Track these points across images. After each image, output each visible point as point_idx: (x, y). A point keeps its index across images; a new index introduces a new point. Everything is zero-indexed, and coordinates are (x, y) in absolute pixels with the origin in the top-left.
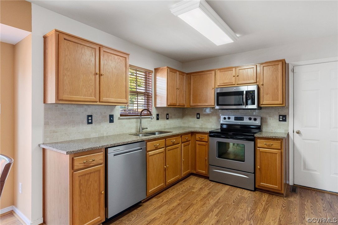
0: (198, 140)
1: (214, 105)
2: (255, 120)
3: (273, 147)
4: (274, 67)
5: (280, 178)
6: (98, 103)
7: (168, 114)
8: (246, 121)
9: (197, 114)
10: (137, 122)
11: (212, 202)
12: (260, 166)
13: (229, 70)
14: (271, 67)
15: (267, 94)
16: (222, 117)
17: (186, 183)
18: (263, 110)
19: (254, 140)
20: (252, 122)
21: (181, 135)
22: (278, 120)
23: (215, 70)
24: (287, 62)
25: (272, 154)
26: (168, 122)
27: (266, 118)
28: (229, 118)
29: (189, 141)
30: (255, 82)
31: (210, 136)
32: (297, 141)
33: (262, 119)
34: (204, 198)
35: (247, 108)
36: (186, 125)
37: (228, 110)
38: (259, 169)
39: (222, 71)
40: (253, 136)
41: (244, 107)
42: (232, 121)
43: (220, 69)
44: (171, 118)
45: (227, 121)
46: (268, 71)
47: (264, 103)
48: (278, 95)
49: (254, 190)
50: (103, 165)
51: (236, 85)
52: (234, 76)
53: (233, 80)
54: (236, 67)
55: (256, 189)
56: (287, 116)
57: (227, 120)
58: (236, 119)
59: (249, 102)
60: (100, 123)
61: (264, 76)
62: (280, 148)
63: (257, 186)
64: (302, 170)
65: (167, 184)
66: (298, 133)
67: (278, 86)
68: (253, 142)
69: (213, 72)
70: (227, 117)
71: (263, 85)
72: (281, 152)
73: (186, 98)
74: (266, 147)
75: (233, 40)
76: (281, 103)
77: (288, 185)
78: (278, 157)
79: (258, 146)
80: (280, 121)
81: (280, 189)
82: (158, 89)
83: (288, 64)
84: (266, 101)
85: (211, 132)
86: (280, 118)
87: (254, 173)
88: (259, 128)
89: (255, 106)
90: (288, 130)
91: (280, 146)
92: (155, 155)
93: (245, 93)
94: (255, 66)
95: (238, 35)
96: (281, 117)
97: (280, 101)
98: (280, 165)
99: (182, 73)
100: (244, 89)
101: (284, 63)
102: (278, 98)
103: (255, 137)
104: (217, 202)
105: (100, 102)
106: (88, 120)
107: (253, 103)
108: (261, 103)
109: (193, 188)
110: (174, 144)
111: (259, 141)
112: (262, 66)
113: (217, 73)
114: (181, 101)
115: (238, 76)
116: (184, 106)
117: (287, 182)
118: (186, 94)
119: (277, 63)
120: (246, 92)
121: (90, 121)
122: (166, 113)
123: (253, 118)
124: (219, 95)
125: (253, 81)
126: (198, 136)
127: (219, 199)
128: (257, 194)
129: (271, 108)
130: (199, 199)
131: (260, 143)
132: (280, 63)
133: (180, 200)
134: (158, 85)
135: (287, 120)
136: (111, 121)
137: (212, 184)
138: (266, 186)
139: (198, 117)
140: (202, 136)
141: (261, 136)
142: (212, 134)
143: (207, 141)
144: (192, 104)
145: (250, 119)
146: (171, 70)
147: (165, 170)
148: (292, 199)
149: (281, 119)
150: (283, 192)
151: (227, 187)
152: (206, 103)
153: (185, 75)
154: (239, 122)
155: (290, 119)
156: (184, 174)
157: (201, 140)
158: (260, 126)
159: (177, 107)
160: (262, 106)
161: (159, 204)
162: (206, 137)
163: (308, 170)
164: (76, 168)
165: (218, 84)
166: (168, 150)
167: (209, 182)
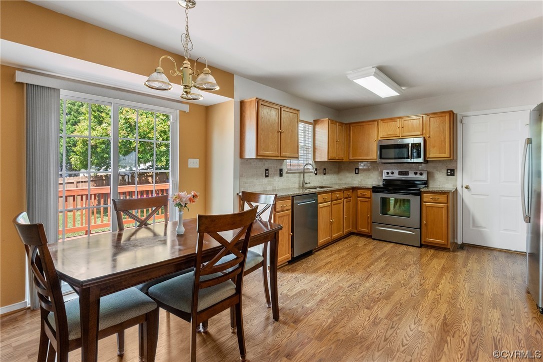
0: (360, 196)
1: (376, 158)
2: (421, 174)
3: (439, 201)
4: (441, 118)
5: (446, 232)
6: (279, 158)
7: (325, 169)
8: (411, 176)
9: (356, 169)
10: (300, 177)
11: (379, 253)
12: (427, 221)
13: (393, 120)
14: (438, 118)
15: (434, 147)
16: (385, 172)
17: (348, 240)
18: (430, 164)
19: (420, 194)
20: (418, 177)
21: (343, 190)
22: (446, 175)
23: (377, 121)
24: (455, 112)
25: (438, 208)
26: (325, 177)
27: (433, 173)
28: (393, 173)
29: (350, 197)
30: (421, 134)
31: (373, 192)
32: (466, 197)
33: (428, 173)
34: (371, 250)
35: (412, 161)
36: (343, 182)
37: (391, 164)
38: (425, 224)
39: (385, 121)
40: (419, 190)
41: (409, 160)
42: (396, 176)
43: (382, 120)
44: (328, 173)
45: (390, 177)
46: (435, 123)
47: (430, 156)
48: (445, 148)
49: (419, 246)
50: (291, 211)
51: (401, 137)
52: (399, 128)
53: (398, 132)
54: (400, 118)
55: (421, 246)
56: (455, 170)
57: (390, 175)
58: (400, 173)
59: (415, 154)
60: (273, 177)
61: (431, 128)
62: (446, 202)
63: (423, 243)
64: (471, 227)
65: (332, 238)
66: (467, 188)
67: (445, 138)
68: (419, 197)
69: (376, 123)
70: (390, 171)
71: (429, 137)
72: (448, 207)
73: (344, 152)
74: (433, 201)
75: (399, 93)
76: (449, 156)
77: (457, 243)
78: (444, 211)
79: (424, 200)
80: (448, 175)
81: (447, 244)
82: (316, 142)
83: (457, 114)
84: (433, 154)
85: (374, 188)
86: (447, 172)
87: (420, 228)
88: (426, 183)
89: (421, 160)
90: (456, 185)
91: (446, 200)
92: (324, 208)
93: (410, 145)
94: (421, 117)
95: (403, 88)
96: (449, 171)
97: (447, 155)
98: (446, 219)
99: (341, 124)
100: (410, 141)
101: (452, 114)
102: (445, 151)
103: (421, 192)
104: (384, 253)
105: (280, 157)
106: (266, 173)
107: (419, 156)
108: (428, 157)
109: (358, 244)
110: (338, 199)
111: (425, 195)
112: (429, 117)
113: (379, 124)
114: (340, 155)
115: (402, 127)
116: (343, 160)
117: (455, 241)
118: (344, 147)
119: (444, 115)
120: (412, 144)
121: (267, 174)
122: (323, 167)
123: (419, 172)
124: (382, 148)
125: (419, 133)
126: (360, 192)
127: (386, 252)
128: (423, 250)
129: (438, 162)
130: (366, 251)
131: (426, 197)
132: (448, 115)
133: (348, 251)
134: (316, 137)
135: (455, 174)
136: (281, 175)
137: (375, 242)
138: (432, 242)
139: (357, 172)
140: (364, 192)
141: (427, 190)
142: (376, 189)
143: (370, 197)
144: (351, 158)
145: (416, 174)
146: (332, 122)
147: (331, 223)
148: (459, 253)
149: (449, 174)
150: (449, 247)
151: (392, 245)
152: (368, 156)
153: (344, 125)
154: (403, 177)
155: (458, 173)
156: (346, 231)
157: (363, 196)
158: (427, 181)
159: (336, 161)
160: (428, 159)
161: (330, 253)
162: (368, 193)
163: (478, 227)
164: (277, 210)
165: (381, 135)
166: (334, 205)
167: (371, 240)
